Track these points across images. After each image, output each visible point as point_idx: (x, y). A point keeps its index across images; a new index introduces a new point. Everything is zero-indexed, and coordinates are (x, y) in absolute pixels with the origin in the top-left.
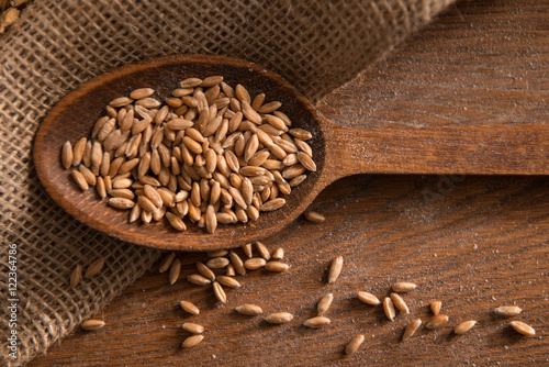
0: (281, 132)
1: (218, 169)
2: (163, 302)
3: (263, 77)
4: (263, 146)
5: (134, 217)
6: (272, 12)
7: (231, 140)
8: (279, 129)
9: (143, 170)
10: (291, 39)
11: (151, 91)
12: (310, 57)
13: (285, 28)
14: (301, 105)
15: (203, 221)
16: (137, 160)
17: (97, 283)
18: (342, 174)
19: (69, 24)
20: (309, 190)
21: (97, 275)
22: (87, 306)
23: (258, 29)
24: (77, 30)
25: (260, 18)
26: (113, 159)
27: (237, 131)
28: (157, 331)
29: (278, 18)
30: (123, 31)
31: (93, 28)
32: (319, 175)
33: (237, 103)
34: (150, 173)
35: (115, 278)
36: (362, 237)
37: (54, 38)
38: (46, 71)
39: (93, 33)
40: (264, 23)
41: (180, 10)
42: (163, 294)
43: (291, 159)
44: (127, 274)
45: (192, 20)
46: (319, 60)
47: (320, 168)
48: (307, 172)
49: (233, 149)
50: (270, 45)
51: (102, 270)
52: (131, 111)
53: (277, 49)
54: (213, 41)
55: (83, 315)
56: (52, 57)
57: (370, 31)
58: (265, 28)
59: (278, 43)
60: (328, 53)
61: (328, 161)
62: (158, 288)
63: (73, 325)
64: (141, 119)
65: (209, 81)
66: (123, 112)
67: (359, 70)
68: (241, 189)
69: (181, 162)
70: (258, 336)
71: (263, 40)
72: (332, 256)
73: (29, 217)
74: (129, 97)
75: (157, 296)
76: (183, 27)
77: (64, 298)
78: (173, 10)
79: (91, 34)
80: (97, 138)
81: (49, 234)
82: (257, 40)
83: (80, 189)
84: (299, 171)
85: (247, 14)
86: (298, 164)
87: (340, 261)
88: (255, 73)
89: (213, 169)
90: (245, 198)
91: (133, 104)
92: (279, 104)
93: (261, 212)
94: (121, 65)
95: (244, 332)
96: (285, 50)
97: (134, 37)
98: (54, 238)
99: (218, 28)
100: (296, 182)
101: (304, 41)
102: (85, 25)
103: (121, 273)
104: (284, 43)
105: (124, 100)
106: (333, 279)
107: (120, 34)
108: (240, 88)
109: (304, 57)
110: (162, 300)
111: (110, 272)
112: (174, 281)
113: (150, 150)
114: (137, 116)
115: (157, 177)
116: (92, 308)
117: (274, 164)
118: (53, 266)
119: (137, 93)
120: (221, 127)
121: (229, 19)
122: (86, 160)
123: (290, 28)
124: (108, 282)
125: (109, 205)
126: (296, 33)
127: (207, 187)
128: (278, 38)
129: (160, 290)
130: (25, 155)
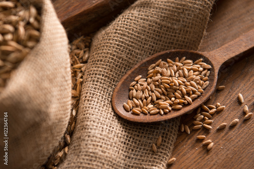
0: (192, 64)
1: (180, 84)
2: (190, 142)
3: (174, 53)
4: (189, 70)
5: (162, 113)
6: (164, 30)
7: (177, 74)
8: (190, 63)
9: (155, 98)
10: (175, 36)
11: (141, 76)
12: (185, 38)
13: (171, 34)
14: (192, 54)
15: (186, 101)
16: (151, 97)
17: (163, 147)
18: (221, 64)
19: (103, 65)
20: (214, 76)
21: (161, 145)
22: (165, 156)
23: (163, 39)
24: (107, 65)
25: (161, 35)
26: (142, 101)
27: (177, 71)
28: (195, 151)
29: (167, 31)
30: (121, 59)
31: (111, 62)
32: (214, 68)
33: (171, 64)
34: (158, 98)
35: (168, 142)
36: (242, 85)
37: (101, 71)
38: (104, 83)
39: (112, 63)
40: (163, 36)
41: (135, 44)
42: (188, 139)
43: (201, 69)
44: (171, 138)
45: (140, 46)
46: (188, 37)
47: (212, 66)
48: (209, 70)
49: (180, 76)
50: (169, 43)
51: (162, 142)
52: (138, 84)
53: (172, 43)
54: (150, 51)
55: (166, 160)
56: (103, 78)
57: (199, 13)
58: (165, 38)
59: (171, 41)
60: (190, 32)
61: (213, 62)
62: (185, 139)
63: (165, 165)
64: (143, 85)
65: (157, 63)
66: (136, 87)
67: (203, 30)
68: (192, 85)
69: (166, 89)
70: (232, 133)
71: (166, 43)
72: (237, 96)
73: (127, 134)
74: (135, 81)
75: (187, 141)
76: (139, 50)
77: (155, 158)
78: (133, 44)
79: (112, 65)
80: (133, 97)
81: (136, 138)
82: (164, 44)
83: (138, 115)
84: (206, 71)
85: (156, 35)
86: (204, 69)
87: (241, 95)
88: (170, 53)
89: (178, 85)
90: (195, 87)
91: (137, 83)
92: (185, 58)
93: (204, 89)
94: (126, 73)
95: (226, 134)
96: (175, 42)
97: (125, 60)
98: (138, 138)
99: (150, 46)
100: (208, 75)
101: (179, 34)
102: (108, 62)
103: (169, 139)
104: (173, 40)
105: (134, 83)
106: (243, 101)
107: (120, 61)
108: (169, 60)
109: (183, 40)
110: (190, 141)
111: (165, 141)
112: (189, 133)
113: (152, 92)
114: (141, 85)
115: (160, 99)
116: (167, 156)
117: (197, 73)
118: (144, 149)
119: (137, 79)
120: (171, 72)
121: (152, 40)
122: (134, 105)
123: (173, 33)
124: (167, 144)
125: (151, 115)
126: (176, 33)
127: (180, 92)
128: (170, 39)
129: (187, 139)
130: (113, 114)
